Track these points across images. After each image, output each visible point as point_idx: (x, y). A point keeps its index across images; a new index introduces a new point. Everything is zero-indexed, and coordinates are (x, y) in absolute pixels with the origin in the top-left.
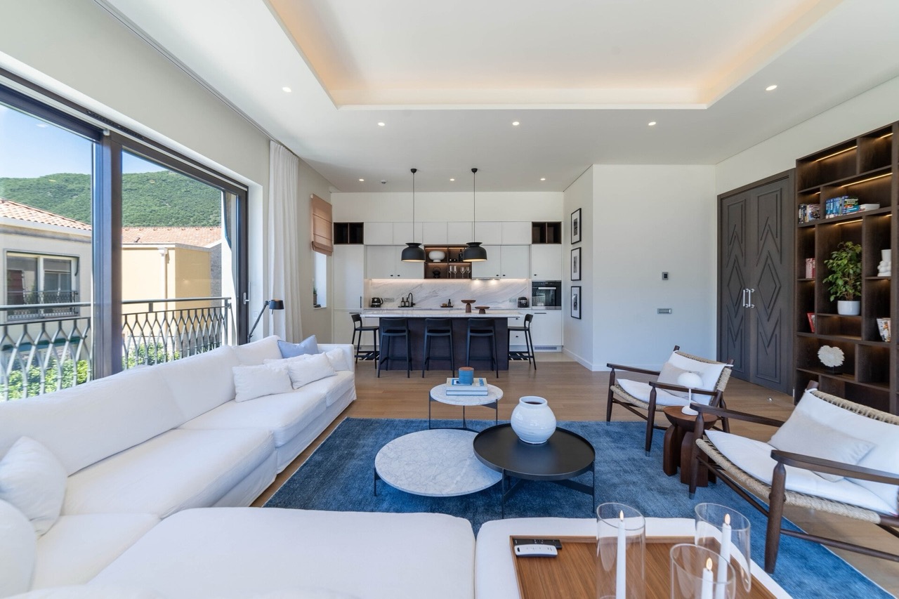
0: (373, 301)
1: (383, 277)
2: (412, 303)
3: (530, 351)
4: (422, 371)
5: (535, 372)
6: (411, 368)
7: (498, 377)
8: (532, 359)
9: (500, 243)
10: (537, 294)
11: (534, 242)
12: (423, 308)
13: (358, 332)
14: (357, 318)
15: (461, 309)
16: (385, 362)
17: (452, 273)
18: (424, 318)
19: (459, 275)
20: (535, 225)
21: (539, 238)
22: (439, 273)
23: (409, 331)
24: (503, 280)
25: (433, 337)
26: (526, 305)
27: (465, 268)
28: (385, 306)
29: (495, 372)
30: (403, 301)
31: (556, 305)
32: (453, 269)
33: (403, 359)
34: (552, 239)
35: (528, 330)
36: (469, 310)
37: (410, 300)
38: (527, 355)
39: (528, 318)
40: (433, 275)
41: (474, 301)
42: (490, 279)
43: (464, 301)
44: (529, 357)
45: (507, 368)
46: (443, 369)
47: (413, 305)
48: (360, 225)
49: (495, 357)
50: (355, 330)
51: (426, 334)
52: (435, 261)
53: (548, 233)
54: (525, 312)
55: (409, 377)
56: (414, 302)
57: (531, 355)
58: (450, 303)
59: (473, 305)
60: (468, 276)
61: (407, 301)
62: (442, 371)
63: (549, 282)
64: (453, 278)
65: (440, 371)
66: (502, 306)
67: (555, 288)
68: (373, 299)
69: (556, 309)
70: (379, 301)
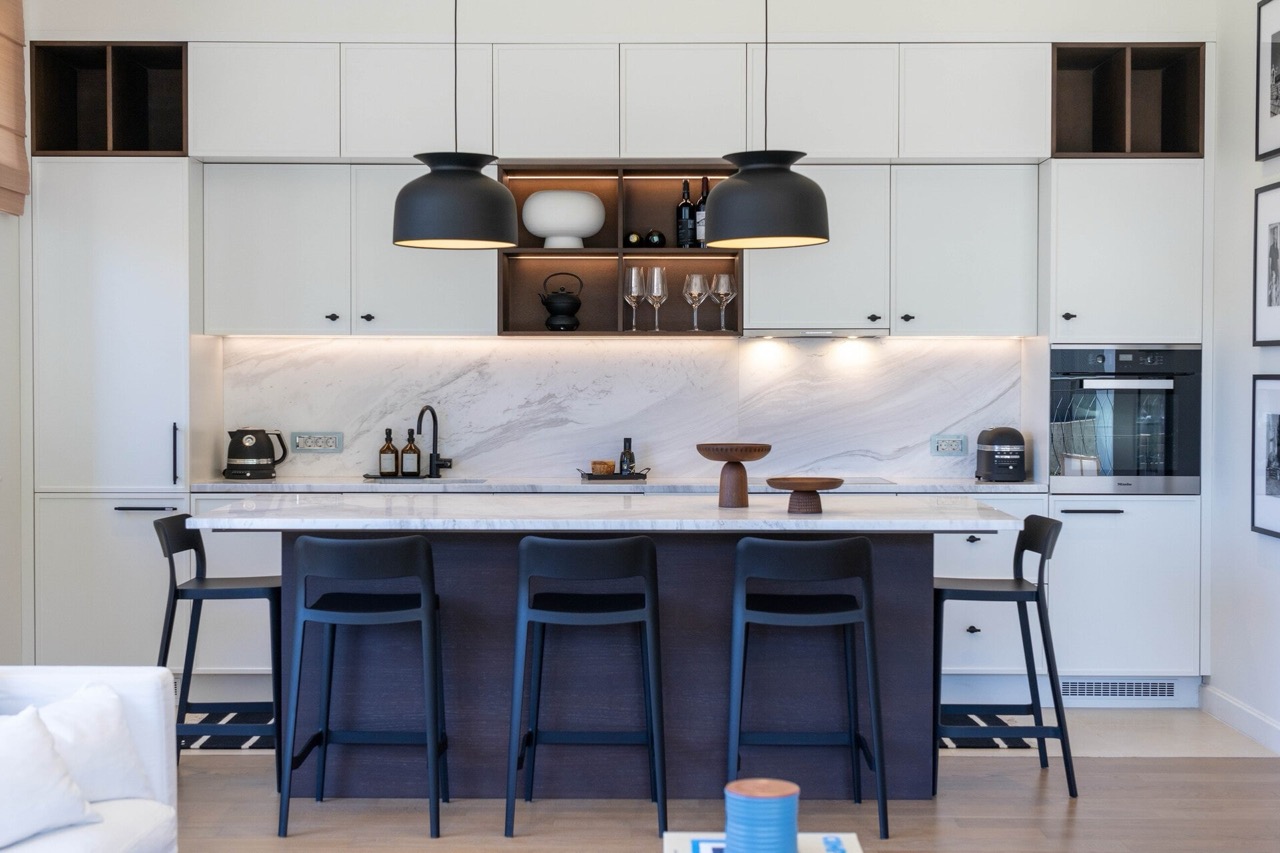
0: (236, 448)
1: (288, 325)
2: (434, 456)
3: (1046, 699)
4: (502, 803)
5: (1071, 811)
6: (442, 791)
7: (885, 834)
8: (1054, 747)
9: (890, 154)
10: (1076, 411)
11: (1065, 145)
12: (494, 482)
13: (184, 607)
14: (178, 535)
15: (687, 490)
16: (313, 758)
17: (643, 303)
18: (514, 537)
19: (674, 319)
20: (1069, 59)
21: (1085, 127)
22: (575, 306)
23: (436, 602)
24: (902, 345)
25: (559, 629)
26: (1019, 471)
27: (708, 281)
28: (296, 471)
29: (872, 807)
30: (388, 448)
31: (1168, 472)
32: (646, 282)
33: (403, 742)
34: (1157, 137)
35: (1038, 596)
36: (736, 495)
37: (424, 443)
38: (1028, 721)
39: (1037, 535)
40: (541, 314)
41: (759, 451)
42: (834, 335)
43: (709, 451)
44: (1041, 732)
45: (927, 787)
46: (611, 794)
47: (439, 466)
48: (171, 58)
49: (868, 733)
50: (176, 594)
51: (525, 615)
52: (553, 243)
53: (1136, 103)
54: (1015, 505)
55: (436, 833)
56: (445, 452)
57: (1050, 720)
58: (628, 455)
59: (757, 472)
60: (726, 319)
61: (411, 448)
62: (603, 803)
63: (1141, 353)
64: (645, 328)
65: (589, 803)
66: (899, 475)
67: (1168, 384)
68: (237, 436)
69: (1168, 492)
70: (265, 444)
